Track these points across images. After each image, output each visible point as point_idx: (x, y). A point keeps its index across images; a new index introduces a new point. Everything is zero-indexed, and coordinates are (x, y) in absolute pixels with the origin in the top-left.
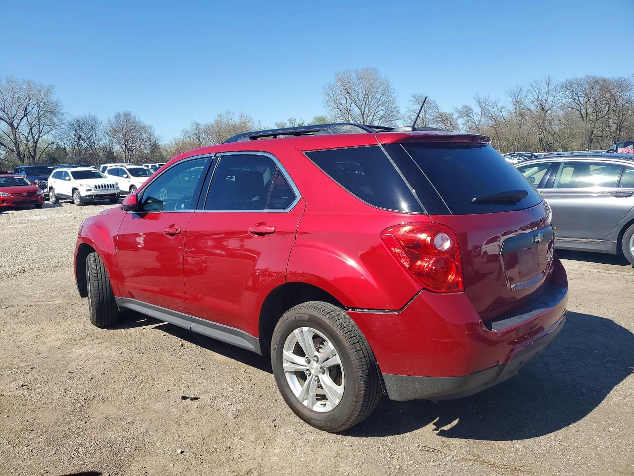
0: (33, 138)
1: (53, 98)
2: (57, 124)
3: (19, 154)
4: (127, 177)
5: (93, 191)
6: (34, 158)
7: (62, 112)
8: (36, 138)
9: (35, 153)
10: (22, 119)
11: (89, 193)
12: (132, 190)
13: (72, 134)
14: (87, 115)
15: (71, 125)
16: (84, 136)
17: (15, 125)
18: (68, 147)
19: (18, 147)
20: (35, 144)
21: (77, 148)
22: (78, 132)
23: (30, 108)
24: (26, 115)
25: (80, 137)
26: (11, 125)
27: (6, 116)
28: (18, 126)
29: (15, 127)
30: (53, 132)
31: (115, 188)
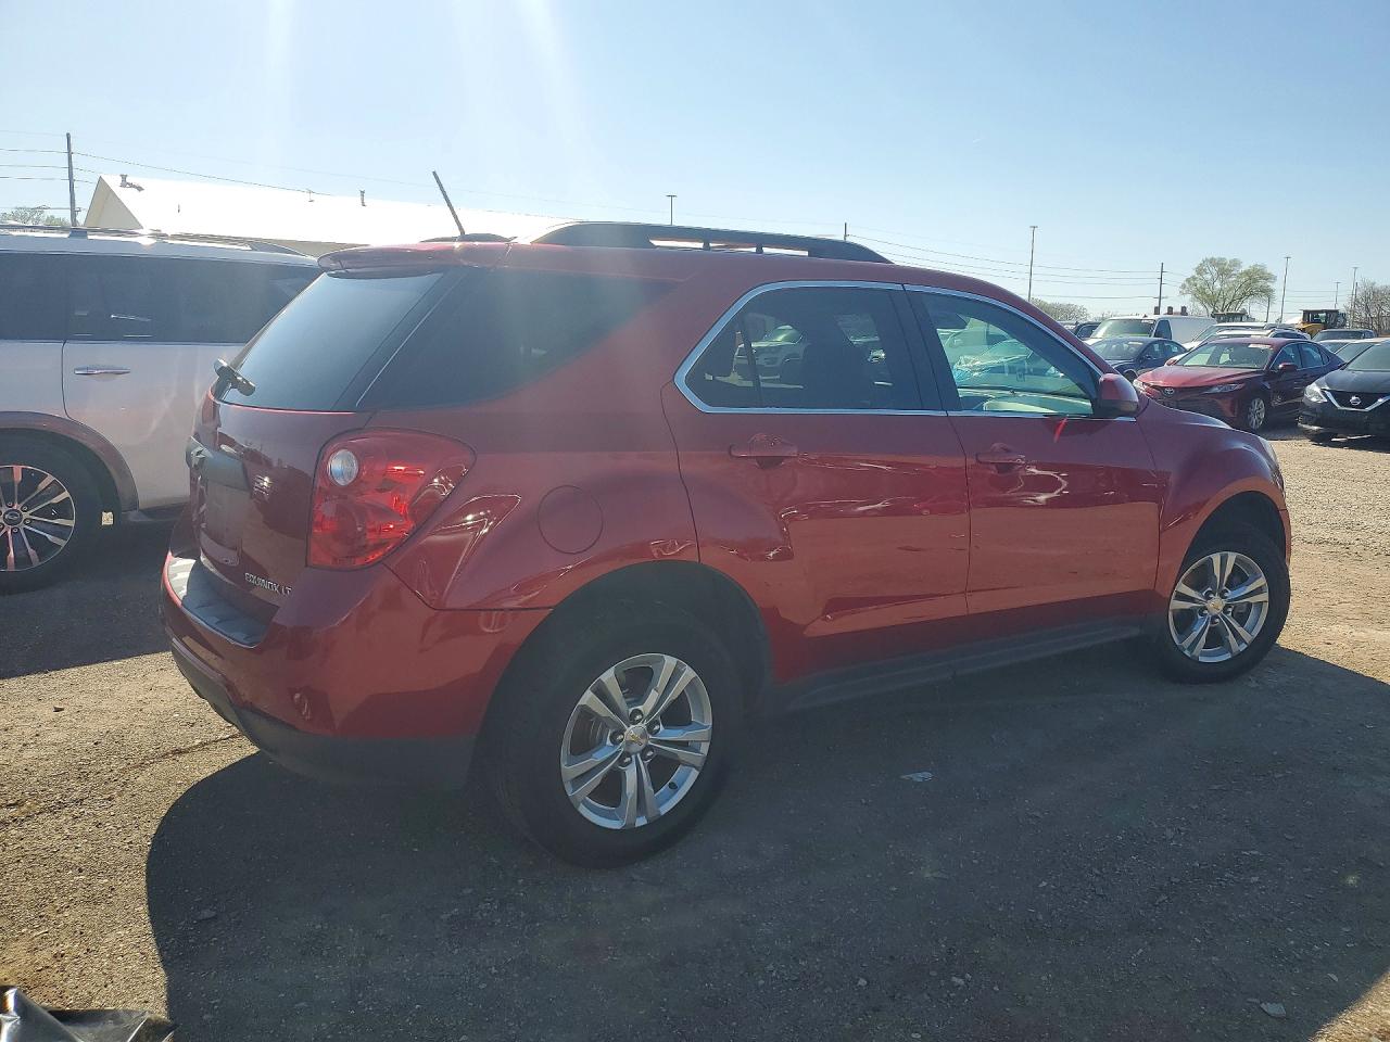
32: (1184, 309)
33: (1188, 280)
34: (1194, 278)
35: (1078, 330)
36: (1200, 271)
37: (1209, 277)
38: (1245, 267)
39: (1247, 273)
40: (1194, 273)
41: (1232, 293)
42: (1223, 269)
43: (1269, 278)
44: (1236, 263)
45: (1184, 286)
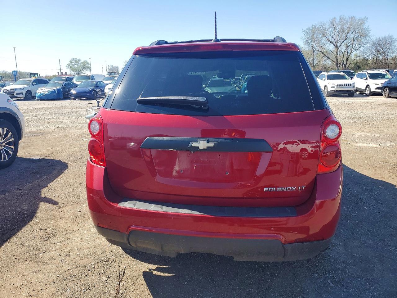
0: (347, 53)
1: (365, 26)
2: (365, 43)
3: (337, 64)
4: (366, 79)
5: (335, 88)
6: (345, 66)
7: (369, 34)
8: (349, 53)
9: (347, 62)
10: (343, 41)
11: (333, 89)
12: (367, 89)
13: (374, 50)
14: (387, 35)
15: (374, 44)
16: (381, 51)
17: (338, 46)
18: (370, 58)
19: (337, 60)
20: (348, 57)
21: (375, 59)
22: (378, 48)
23: (349, 35)
24: (346, 39)
25: (378, 51)
26: (336, 46)
27: (334, 41)
28: (340, 46)
29: (338, 47)
30: (361, 49)
31: (352, 86)
32: (66, 73)
33: (68, 64)
34: (69, 64)
35: (67, 79)
36: (71, 62)
37: (73, 63)
38: (82, 61)
39: (83, 63)
40: (69, 63)
41: (80, 68)
42: (77, 61)
43: (89, 64)
44: (80, 60)
45: (67, 66)
